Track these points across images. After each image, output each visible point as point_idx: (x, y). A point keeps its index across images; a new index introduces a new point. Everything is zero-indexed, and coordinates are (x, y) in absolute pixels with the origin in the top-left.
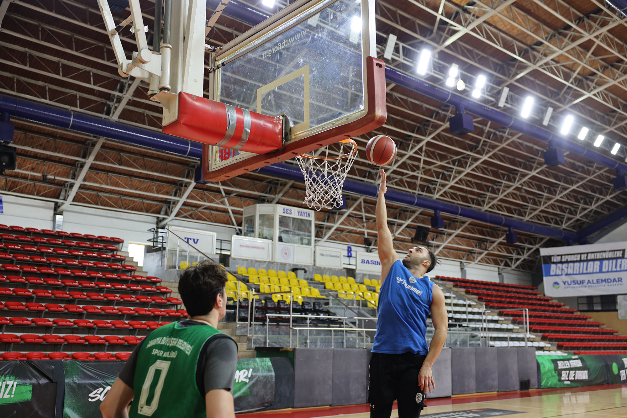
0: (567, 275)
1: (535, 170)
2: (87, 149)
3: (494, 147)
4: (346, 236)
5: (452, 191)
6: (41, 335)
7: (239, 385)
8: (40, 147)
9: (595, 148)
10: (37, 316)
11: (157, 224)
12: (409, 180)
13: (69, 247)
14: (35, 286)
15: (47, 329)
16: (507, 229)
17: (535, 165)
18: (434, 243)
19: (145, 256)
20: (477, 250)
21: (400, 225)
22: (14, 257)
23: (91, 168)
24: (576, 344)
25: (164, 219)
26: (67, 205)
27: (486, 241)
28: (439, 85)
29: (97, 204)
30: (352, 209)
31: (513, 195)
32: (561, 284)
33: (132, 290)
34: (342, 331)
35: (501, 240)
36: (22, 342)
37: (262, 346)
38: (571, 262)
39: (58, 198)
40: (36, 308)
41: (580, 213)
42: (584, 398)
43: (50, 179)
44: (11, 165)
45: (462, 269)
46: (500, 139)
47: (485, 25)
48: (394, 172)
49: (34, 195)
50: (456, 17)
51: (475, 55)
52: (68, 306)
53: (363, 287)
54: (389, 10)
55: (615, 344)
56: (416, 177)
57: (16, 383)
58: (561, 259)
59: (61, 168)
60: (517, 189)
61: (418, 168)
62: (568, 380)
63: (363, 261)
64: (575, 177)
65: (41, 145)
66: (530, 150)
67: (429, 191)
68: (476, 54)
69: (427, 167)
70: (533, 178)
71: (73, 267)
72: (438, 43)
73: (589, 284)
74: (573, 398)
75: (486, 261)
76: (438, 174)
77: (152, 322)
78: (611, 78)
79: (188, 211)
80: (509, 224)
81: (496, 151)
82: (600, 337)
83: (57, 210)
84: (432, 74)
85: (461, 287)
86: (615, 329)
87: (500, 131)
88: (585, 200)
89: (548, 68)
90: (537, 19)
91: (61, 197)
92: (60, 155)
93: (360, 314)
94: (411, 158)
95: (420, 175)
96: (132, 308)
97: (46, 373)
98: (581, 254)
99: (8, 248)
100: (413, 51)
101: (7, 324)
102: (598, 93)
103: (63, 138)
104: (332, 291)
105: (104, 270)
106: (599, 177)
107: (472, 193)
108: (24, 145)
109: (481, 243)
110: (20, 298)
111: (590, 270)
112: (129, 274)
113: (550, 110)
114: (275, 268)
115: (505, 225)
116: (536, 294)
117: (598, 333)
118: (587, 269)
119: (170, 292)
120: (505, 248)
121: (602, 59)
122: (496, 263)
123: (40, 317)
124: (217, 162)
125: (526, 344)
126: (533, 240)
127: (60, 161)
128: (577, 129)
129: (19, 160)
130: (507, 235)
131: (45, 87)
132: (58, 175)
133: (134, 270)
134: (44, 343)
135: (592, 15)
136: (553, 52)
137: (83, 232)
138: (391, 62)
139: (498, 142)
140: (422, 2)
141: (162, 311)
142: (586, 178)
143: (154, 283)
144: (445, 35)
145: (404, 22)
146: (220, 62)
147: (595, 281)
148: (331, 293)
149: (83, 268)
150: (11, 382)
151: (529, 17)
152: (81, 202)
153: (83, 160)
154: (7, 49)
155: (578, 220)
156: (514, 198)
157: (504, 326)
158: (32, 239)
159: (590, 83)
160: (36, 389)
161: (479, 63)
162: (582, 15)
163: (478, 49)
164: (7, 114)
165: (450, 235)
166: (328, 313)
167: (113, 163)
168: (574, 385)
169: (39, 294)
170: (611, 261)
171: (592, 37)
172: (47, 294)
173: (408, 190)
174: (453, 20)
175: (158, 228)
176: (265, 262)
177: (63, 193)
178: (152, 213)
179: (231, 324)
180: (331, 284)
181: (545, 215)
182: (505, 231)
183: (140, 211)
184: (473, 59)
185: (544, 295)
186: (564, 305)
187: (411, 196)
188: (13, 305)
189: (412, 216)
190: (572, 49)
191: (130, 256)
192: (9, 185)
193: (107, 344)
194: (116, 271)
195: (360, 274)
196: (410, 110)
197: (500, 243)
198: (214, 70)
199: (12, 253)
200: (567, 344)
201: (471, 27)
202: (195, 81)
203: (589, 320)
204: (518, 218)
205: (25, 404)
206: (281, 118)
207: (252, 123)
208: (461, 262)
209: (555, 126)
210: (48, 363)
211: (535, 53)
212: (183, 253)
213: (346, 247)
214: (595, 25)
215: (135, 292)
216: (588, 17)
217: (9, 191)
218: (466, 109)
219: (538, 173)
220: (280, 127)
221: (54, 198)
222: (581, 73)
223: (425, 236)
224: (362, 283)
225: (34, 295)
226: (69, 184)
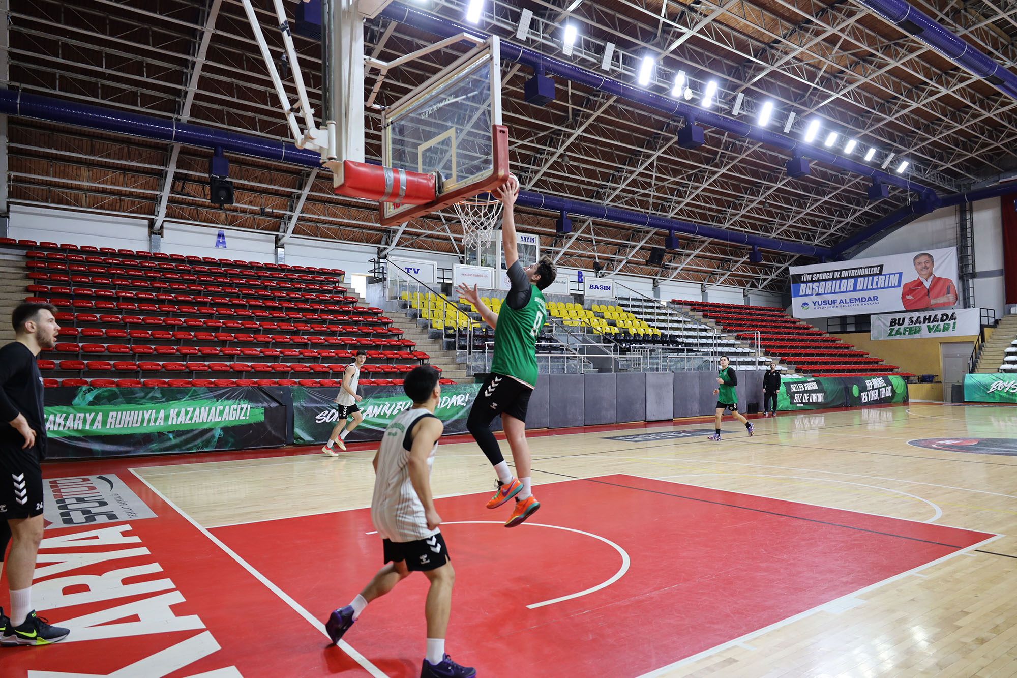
0: (817, 294)
1: (781, 181)
2: (303, 180)
3: (733, 158)
4: (576, 260)
5: (690, 208)
6: (269, 364)
7: (456, 409)
8: (256, 179)
9: (846, 155)
10: (265, 347)
11: (378, 254)
12: (641, 198)
13: (292, 280)
14: (262, 319)
15: (275, 358)
16: (751, 247)
17: (781, 176)
18: (672, 265)
19: (367, 288)
20: (719, 271)
21: (634, 247)
22: (239, 291)
23: (307, 199)
24: (818, 367)
25: (385, 249)
26: (287, 238)
27: (730, 260)
28: (665, 94)
29: (317, 236)
30: (580, 231)
31: (758, 210)
32: (811, 304)
33: (353, 321)
34: (563, 357)
35: (745, 259)
36: (253, 370)
37: (482, 372)
38: (823, 280)
39: (278, 231)
40: (263, 339)
41: (835, 226)
42: (819, 420)
43: (268, 212)
44: (230, 200)
45: (703, 292)
46: (739, 150)
47: (716, 25)
48: (623, 190)
49: (254, 228)
50: (681, 18)
51: (705, 58)
52: (293, 337)
53: (590, 314)
54: (606, 14)
55: (862, 366)
56: (648, 196)
57: (249, 406)
58: (812, 277)
59: (278, 200)
60: (760, 203)
61: (650, 185)
62: (802, 403)
63: (591, 287)
64: (828, 187)
65: (256, 177)
66: (774, 159)
67: (664, 209)
68: (707, 56)
69: (661, 184)
70: (779, 190)
71: (297, 300)
72: (662, 49)
73: (842, 304)
74: (806, 421)
75: (730, 282)
76: (672, 191)
77: (373, 352)
78: (862, 75)
79: (409, 239)
80: (753, 241)
81: (735, 162)
82: (847, 359)
83: (278, 243)
84: (656, 83)
85: (698, 311)
86: (866, 352)
87: (739, 141)
88: (840, 212)
89: (788, 68)
90: (774, 14)
91: (281, 230)
92: (276, 187)
93: (584, 341)
94: (641, 174)
95: (652, 193)
96: (354, 339)
97: (276, 397)
98: (834, 271)
99: (234, 283)
100: (634, 59)
101: (238, 355)
102: (849, 92)
103: (277, 169)
104: (556, 318)
105: (326, 302)
106: (856, 186)
107: (710, 209)
108: (240, 179)
109: (723, 263)
110: (248, 330)
111: (843, 288)
112: (351, 306)
113: (793, 115)
114: (499, 296)
115: (748, 243)
116: (783, 317)
117: (845, 355)
118: (839, 289)
119: (391, 323)
120: (750, 268)
121: (851, 54)
122: (741, 284)
123: (268, 348)
124: (391, 210)
125: (757, 368)
126: (781, 259)
127: (276, 193)
128: (824, 134)
129: (236, 193)
130: (750, 254)
131: (254, 118)
132: (275, 209)
133: (356, 302)
134: (273, 371)
135: (836, 5)
136: (794, 50)
137: (304, 265)
138: (611, 72)
139: (738, 153)
140: (642, 4)
141: (383, 341)
142: (840, 188)
143: (376, 314)
144: (670, 37)
145: (624, 27)
146: (390, 120)
147: (848, 301)
148: (554, 320)
149: (306, 301)
150: (246, 405)
151: (764, 12)
152: (301, 234)
153: (299, 192)
154: (214, 80)
155: (832, 235)
156: (758, 214)
157: (740, 350)
158: (255, 273)
159: (839, 81)
160: (267, 411)
161: (710, 68)
162: (825, 6)
163: (709, 51)
164: (220, 149)
165: (689, 255)
166: (550, 340)
167: (329, 194)
168: (808, 407)
169: (265, 326)
170: (866, 278)
171: (836, 31)
172: (272, 326)
173: (639, 209)
174: (678, 23)
175: (379, 258)
176: (488, 290)
177: (282, 226)
178: (372, 243)
179: (451, 352)
180: (557, 311)
181: (795, 230)
182: (749, 249)
183: (360, 242)
184: (703, 63)
185: (792, 317)
186: (812, 327)
187: (642, 216)
188: (242, 337)
189: (645, 236)
190: (815, 45)
191: (352, 287)
192: (229, 219)
193: (331, 371)
194: (338, 302)
195: (588, 300)
196: (637, 123)
197: (744, 263)
198: (385, 128)
199: (237, 287)
200: (806, 367)
201: (698, 28)
202: (357, 149)
203: (838, 342)
204: (764, 236)
205: (259, 424)
206: (434, 174)
207: (408, 181)
208: (702, 284)
209: (799, 132)
210: (277, 388)
211: (774, 51)
212: (404, 283)
213: (576, 272)
214: (840, 16)
215: (357, 323)
216: (833, 8)
217: (229, 225)
218: (696, 119)
219: (783, 185)
220: (433, 181)
221: (274, 231)
222: (829, 71)
223: (661, 258)
224: (590, 310)
225: (261, 328)
226: (287, 216)
